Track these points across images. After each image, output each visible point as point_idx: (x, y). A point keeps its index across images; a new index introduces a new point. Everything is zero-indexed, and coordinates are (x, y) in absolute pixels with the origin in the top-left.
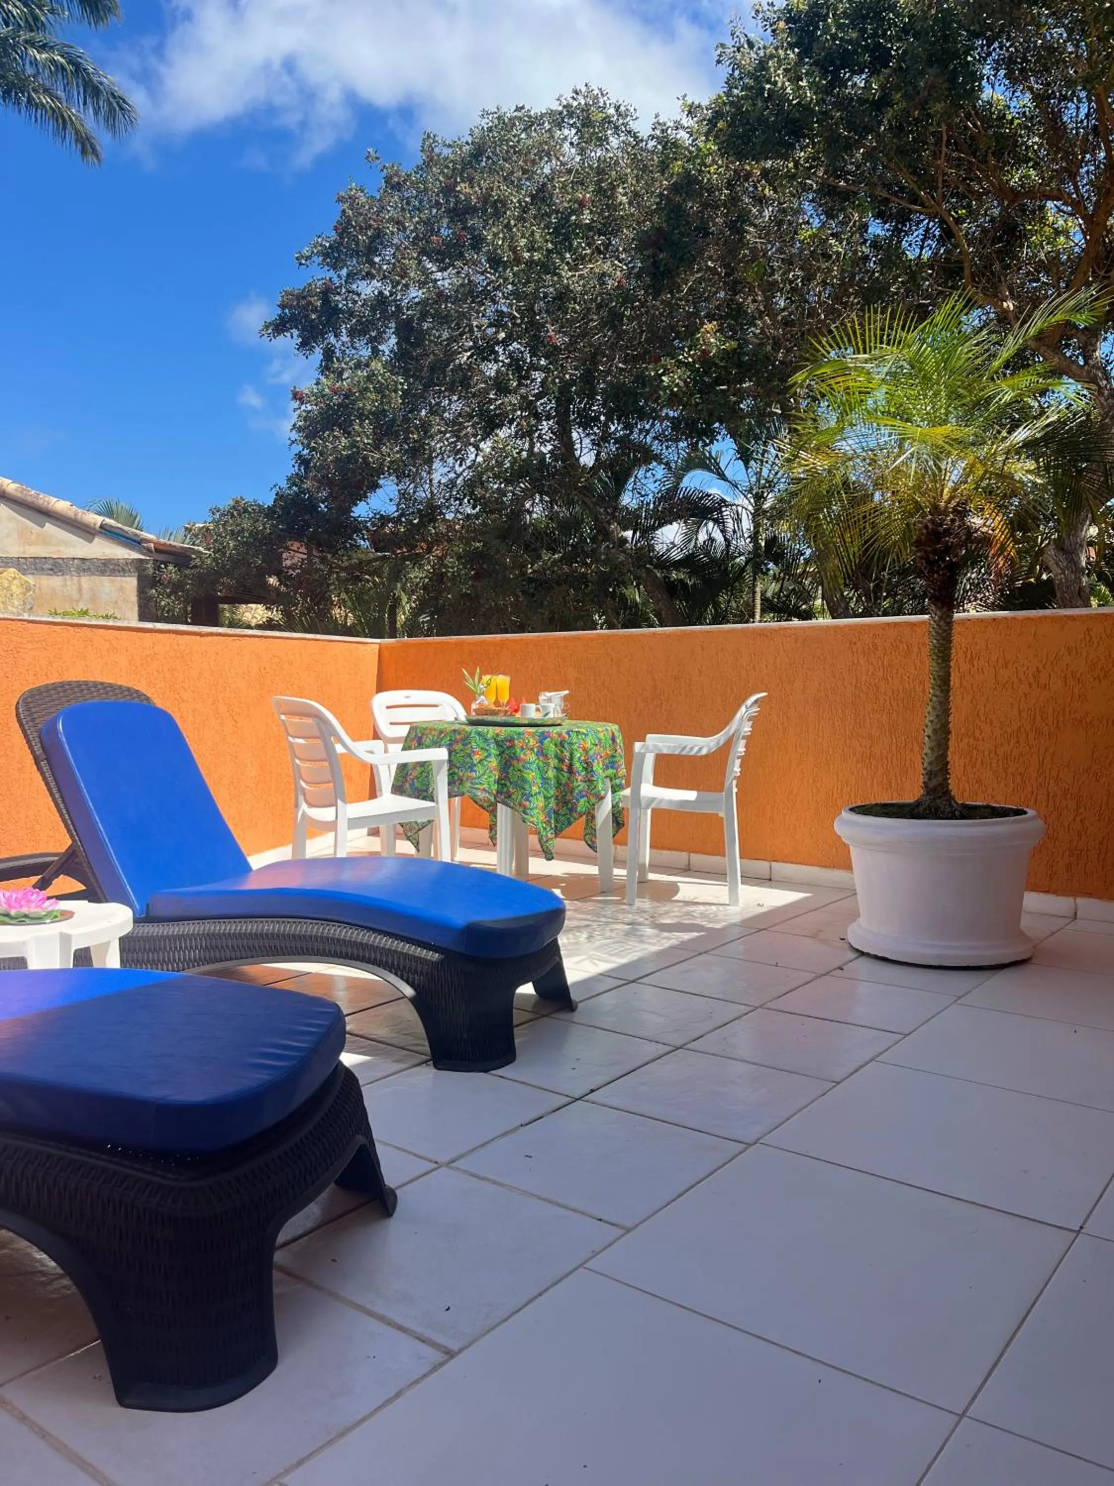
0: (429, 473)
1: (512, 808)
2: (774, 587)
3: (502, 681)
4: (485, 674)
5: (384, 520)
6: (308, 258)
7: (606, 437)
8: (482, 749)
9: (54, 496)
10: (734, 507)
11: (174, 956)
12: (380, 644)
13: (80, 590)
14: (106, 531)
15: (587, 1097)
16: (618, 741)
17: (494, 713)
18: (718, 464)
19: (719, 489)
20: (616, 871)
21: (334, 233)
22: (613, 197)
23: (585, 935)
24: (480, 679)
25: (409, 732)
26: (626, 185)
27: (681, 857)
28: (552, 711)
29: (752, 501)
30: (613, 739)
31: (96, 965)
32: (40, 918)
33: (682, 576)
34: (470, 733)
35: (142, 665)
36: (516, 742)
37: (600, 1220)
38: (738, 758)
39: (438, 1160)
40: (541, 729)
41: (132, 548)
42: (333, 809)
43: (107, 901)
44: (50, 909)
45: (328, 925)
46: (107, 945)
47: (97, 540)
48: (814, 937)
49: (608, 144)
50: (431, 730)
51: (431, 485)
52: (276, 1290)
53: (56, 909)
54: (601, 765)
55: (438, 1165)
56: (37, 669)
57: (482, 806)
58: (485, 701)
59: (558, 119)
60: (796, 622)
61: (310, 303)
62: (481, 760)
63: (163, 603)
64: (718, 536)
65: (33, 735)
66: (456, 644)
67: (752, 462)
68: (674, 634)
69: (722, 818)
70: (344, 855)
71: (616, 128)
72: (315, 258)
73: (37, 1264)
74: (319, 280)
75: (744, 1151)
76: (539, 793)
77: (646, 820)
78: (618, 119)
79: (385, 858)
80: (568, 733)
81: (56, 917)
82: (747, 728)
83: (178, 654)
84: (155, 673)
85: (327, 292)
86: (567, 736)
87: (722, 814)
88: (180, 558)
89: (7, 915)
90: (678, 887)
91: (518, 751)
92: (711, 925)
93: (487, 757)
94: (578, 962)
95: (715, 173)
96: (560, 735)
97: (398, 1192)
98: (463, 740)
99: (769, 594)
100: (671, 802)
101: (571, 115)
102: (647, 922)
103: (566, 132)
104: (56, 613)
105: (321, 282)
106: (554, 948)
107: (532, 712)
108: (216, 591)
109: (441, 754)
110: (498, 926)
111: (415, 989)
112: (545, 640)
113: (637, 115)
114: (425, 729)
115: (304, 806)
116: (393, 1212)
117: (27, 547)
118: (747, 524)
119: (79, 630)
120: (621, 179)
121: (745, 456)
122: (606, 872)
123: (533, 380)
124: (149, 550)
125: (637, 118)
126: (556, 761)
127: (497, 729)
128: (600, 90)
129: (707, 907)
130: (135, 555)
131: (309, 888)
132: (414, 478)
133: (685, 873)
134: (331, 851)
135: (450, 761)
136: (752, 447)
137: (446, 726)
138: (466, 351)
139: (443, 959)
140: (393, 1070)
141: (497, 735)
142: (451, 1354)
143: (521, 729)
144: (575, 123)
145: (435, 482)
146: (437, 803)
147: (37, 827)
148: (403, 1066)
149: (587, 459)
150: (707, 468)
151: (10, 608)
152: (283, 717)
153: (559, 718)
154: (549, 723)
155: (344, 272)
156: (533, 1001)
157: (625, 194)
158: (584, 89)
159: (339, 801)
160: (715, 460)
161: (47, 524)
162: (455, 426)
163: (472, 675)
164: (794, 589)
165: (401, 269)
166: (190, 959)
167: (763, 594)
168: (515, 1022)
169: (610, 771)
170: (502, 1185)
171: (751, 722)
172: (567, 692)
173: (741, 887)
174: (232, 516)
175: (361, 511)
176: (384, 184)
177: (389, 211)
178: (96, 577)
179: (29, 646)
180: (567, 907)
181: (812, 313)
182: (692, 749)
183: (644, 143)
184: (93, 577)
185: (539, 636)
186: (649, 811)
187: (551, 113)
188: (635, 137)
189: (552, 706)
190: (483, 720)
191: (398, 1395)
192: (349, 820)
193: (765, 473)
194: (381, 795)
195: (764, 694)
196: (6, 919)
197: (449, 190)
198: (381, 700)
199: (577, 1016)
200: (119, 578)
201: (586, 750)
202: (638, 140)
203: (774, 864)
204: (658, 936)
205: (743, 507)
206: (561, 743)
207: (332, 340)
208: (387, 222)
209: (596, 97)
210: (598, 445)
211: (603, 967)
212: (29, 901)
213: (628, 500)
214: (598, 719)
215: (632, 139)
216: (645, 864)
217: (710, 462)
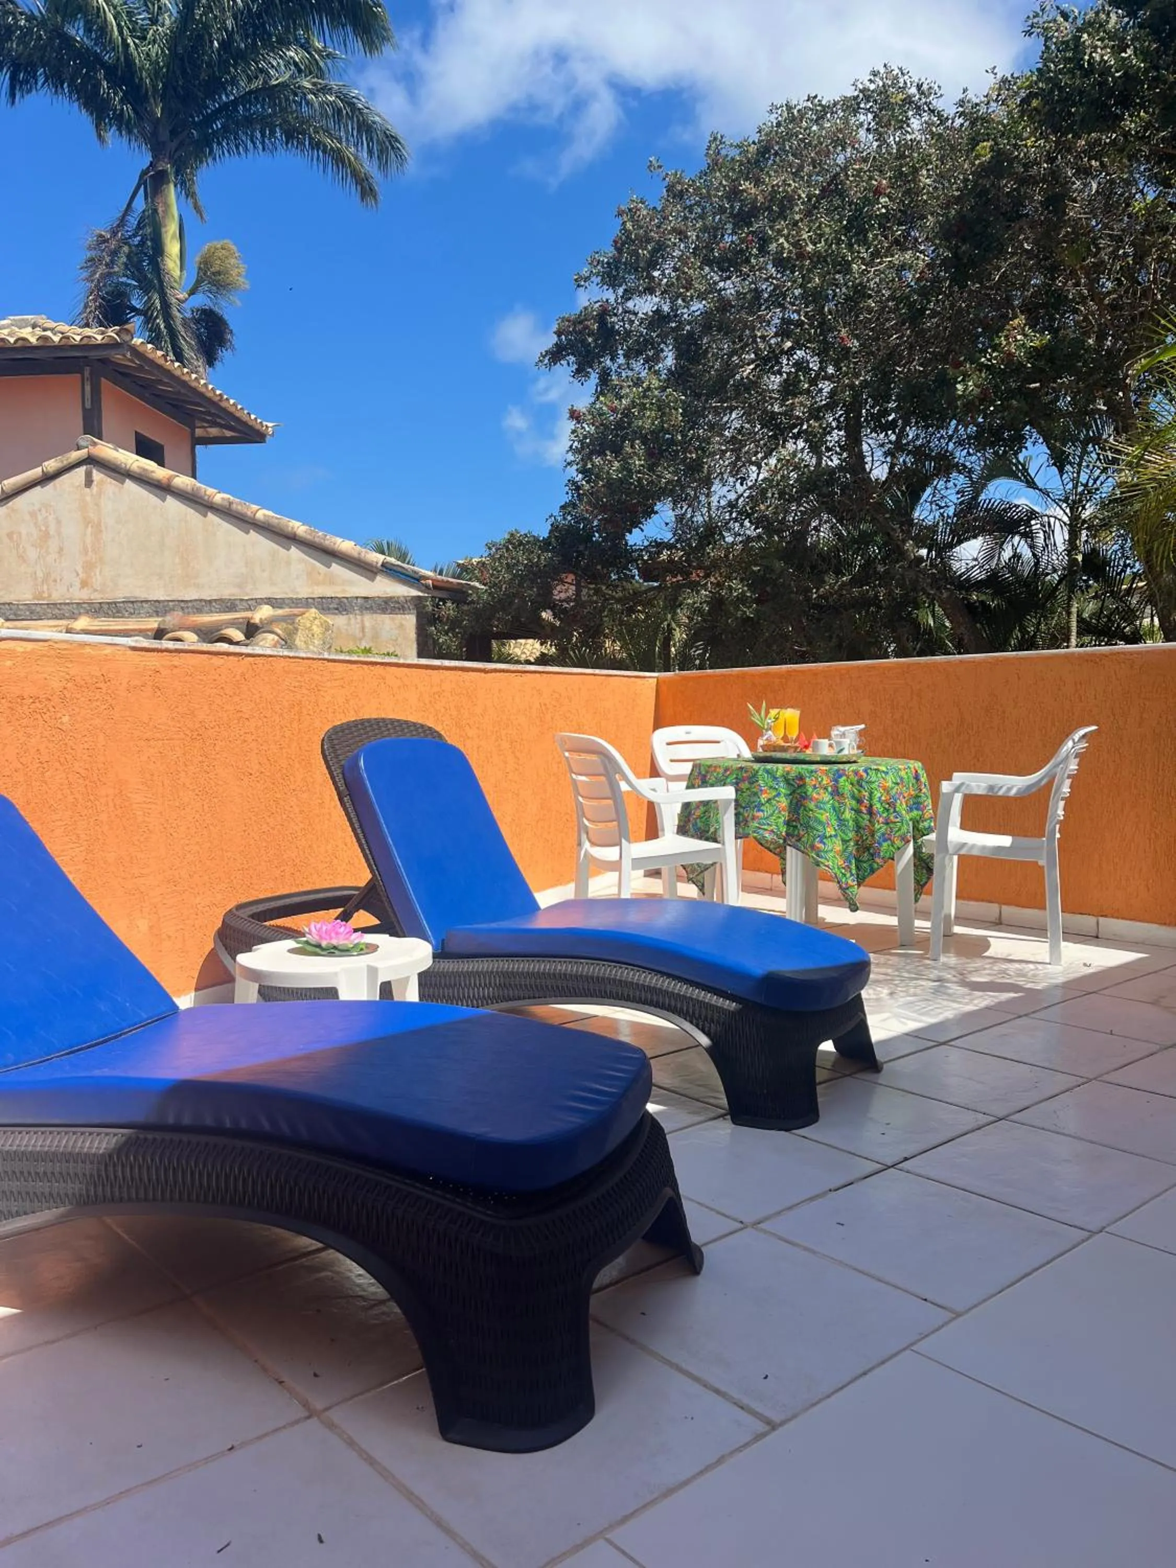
0: (708, 496)
1: (803, 852)
2: (1091, 607)
3: (791, 715)
4: (773, 708)
5: (660, 546)
6: (587, 279)
7: (898, 447)
8: (771, 787)
9: (341, 537)
10: (1046, 519)
11: (468, 993)
12: (657, 678)
13: (363, 628)
14: (388, 570)
15: (900, 1165)
16: (923, 780)
17: (783, 749)
18: (1027, 470)
19: (1027, 498)
20: (918, 923)
21: (612, 249)
22: (915, 180)
23: (885, 991)
24: (767, 713)
25: (692, 770)
26: (930, 167)
27: (992, 910)
28: (846, 746)
29: (1068, 511)
30: (917, 777)
31: (397, 998)
32: (348, 950)
33: (983, 598)
34: (757, 772)
35: (430, 702)
36: (807, 780)
37: (925, 1300)
38: (1062, 799)
39: (744, 1221)
40: (836, 767)
41: (411, 586)
42: (617, 849)
43: (405, 936)
44: (356, 942)
45: (621, 968)
46: (407, 979)
47: (379, 578)
48: (1155, 1003)
49: (908, 126)
50: (715, 767)
51: (709, 509)
52: (592, 1338)
53: (362, 941)
54: (904, 806)
55: (744, 1226)
56: (336, 707)
57: (768, 849)
58: (773, 736)
59: (851, 106)
60: (1122, 646)
61: (587, 327)
62: (769, 800)
63: (441, 640)
64: (1026, 553)
65: (337, 772)
66: (738, 676)
67: (1068, 468)
68: (984, 661)
69: (1043, 867)
70: (628, 897)
71: (918, 108)
72: (593, 278)
73: (358, 1289)
74: (596, 302)
75: (1088, 1239)
76: (836, 836)
77: (952, 867)
78: (920, 99)
79: (667, 900)
80: (866, 771)
81: (362, 949)
82: (1073, 766)
83: (464, 692)
84: (443, 710)
85: (604, 312)
86: (865, 775)
87: (1042, 862)
88: (458, 595)
89: (319, 946)
90: (989, 942)
91: (810, 790)
92: (1029, 986)
93: (775, 796)
94: (885, 1020)
95: (1033, 147)
96: (856, 773)
97: (704, 1249)
98: (749, 778)
99: (1086, 615)
100: (984, 848)
101: (867, 99)
102: (954, 979)
103: (862, 118)
104: (342, 652)
105: (597, 305)
106: (858, 1003)
107: (825, 749)
108: (492, 626)
109: (727, 793)
110: (801, 977)
111: (711, 1039)
112: (837, 670)
113: (941, 92)
114: (710, 766)
115: (587, 845)
116: (701, 1268)
117: (316, 588)
118: (1061, 536)
119: (372, 668)
120: (924, 160)
121: (1059, 461)
122: (906, 923)
123: (821, 390)
124: (427, 587)
125: (941, 95)
126: (854, 803)
127: (788, 767)
128: (901, 69)
129: (1024, 965)
130: (415, 593)
131: (601, 929)
132: (693, 502)
133: (997, 927)
134: (614, 890)
135: (736, 801)
136: (1068, 449)
137: (731, 763)
138: (749, 364)
139: (741, 1010)
140: (689, 1122)
141: (788, 773)
142: (773, 1426)
143: (813, 767)
144: (871, 107)
145: (714, 504)
146: (723, 844)
147: (335, 861)
148: (697, 1118)
149: (880, 472)
150: (1013, 475)
151: (311, 647)
152: (567, 754)
153: (854, 755)
154: (844, 760)
155: (620, 291)
156: (833, 1059)
157: (929, 176)
158: (882, 70)
159: (623, 841)
160: (1024, 466)
161: (334, 565)
162: (736, 444)
163: (758, 710)
164: (1117, 608)
165: (686, 280)
166: (484, 996)
167: (1079, 615)
168: (817, 1081)
169: (915, 813)
170: (814, 1252)
171: (1077, 760)
172: (863, 726)
173: (1063, 944)
174: (508, 549)
175: (635, 538)
176: (665, 193)
177: (671, 221)
178: (378, 616)
179: (329, 684)
180: (872, 960)
181: (1146, 293)
182: (1009, 789)
183: (950, 121)
184: (375, 615)
185: (824, 667)
186: (955, 858)
187: (845, 99)
188: (940, 116)
189: (846, 742)
190: (771, 757)
191: (720, 1461)
192: (633, 860)
193: (1083, 478)
194: (664, 835)
195: (1094, 728)
196: (318, 950)
197: (734, 193)
198: (662, 736)
199: (882, 1078)
200: (399, 616)
201: (887, 790)
202: (943, 120)
203: (1101, 919)
204: (970, 995)
205: (1056, 518)
206: (858, 782)
207: (608, 362)
208: (669, 233)
209: (896, 78)
210: (893, 456)
211: (912, 1026)
212: (337, 933)
213: (924, 513)
214: (895, 756)
215: (936, 119)
216: (950, 915)
217: (1017, 468)
